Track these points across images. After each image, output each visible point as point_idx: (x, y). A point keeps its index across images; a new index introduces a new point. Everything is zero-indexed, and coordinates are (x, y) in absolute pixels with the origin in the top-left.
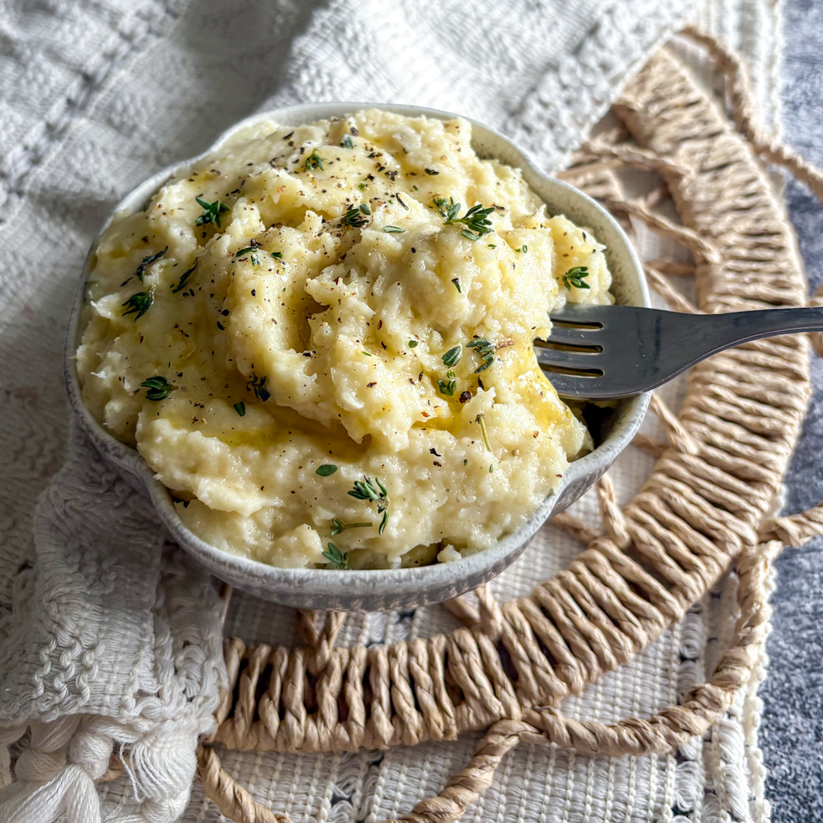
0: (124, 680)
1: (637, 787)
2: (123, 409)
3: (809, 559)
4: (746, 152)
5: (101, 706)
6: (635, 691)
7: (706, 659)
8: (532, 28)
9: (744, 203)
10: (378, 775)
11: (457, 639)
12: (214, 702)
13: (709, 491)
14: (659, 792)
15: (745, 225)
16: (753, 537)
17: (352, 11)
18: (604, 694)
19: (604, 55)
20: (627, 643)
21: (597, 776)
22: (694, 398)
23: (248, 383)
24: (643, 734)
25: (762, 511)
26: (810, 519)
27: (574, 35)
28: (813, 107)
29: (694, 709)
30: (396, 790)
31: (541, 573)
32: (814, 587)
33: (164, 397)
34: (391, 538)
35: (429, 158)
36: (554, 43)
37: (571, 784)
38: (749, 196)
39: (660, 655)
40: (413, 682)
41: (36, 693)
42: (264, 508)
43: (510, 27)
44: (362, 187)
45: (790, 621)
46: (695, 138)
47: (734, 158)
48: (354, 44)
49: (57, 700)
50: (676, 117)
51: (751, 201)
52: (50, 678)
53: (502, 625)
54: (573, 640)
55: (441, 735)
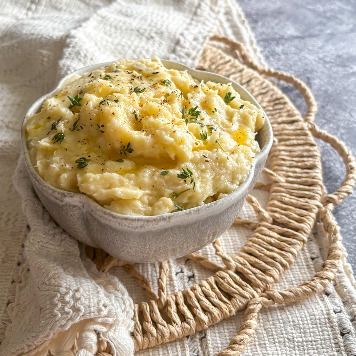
0: (96, 300)
1: (316, 309)
2: (68, 177)
3: (344, 211)
4: (256, 74)
5: (90, 313)
6: (299, 277)
7: (322, 257)
8: (152, 46)
9: (264, 91)
10: (207, 341)
11: (219, 275)
12: (131, 314)
13: (296, 193)
14: (325, 307)
15: (267, 99)
16: (321, 205)
17: (80, 46)
18: (287, 282)
19: (186, 50)
20: (289, 255)
21: (298, 310)
22: (275, 162)
23: (120, 151)
24: (311, 285)
25: (320, 195)
26: (339, 192)
27: (170, 46)
28: (274, 56)
29: (327, 270)
30: (217, 344)
31: (241, 245)
32: (350, 220)
33: (87, 165)
34: (198, 193)
35: (152, 69)
36: (163, 51)
37: (290, 316)
38: (264, 88)
39: (303, 261)
40: (207, 296)
41: (58, 317)
42: (144, 195)
43: (143, 47)
44: (131, 83)
45: (347, 235)
46: (234, 73)
47: (253, 77)
48: (86, 58)
49: (69, 316)
50: (223, 68)
51: (266, 89)
52: (63, 308)
53: (235, 264)
54: (267, 261)
55: (228, 313)
